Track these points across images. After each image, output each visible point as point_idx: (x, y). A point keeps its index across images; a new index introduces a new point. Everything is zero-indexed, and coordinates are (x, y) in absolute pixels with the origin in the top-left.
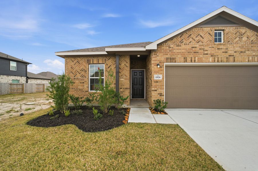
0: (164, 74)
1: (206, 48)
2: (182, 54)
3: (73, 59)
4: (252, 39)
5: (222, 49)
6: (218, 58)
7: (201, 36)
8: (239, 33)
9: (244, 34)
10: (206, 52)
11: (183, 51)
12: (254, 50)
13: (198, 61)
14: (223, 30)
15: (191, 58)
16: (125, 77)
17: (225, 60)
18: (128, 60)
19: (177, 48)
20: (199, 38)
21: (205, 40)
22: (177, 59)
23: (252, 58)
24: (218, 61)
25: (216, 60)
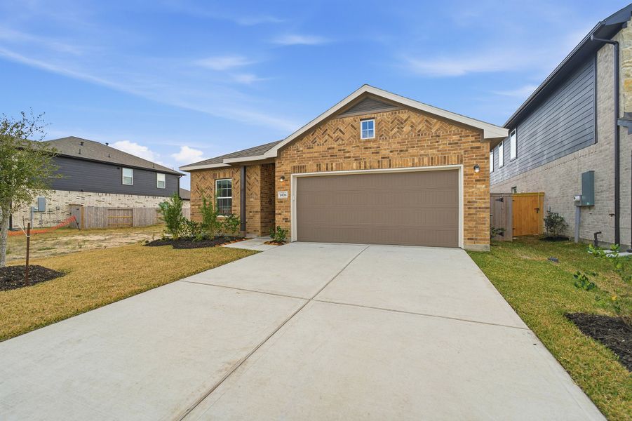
0: (290, 190)
1: (347, 149)
2: (314, 159)
3: (198, 174)
4: (418, 129)
5: (370, 148)
6: (365, 162)
7: (340, 131)
8: (398, 120)
9: (405, 121)
10: (347, 155)
11: (316, 155)
12: (421, 146)
13: (337, 168)
14: (374, 118)
15: (327, 164)
16: (255, 196)
17: (376, 164)
18: (259, 173)
19: (308, 150)
20: (338, 134)
21: (347, 136)
22: (308, 168)
23: (419, 159)
24: (365, 168)
25: (363, 166)
